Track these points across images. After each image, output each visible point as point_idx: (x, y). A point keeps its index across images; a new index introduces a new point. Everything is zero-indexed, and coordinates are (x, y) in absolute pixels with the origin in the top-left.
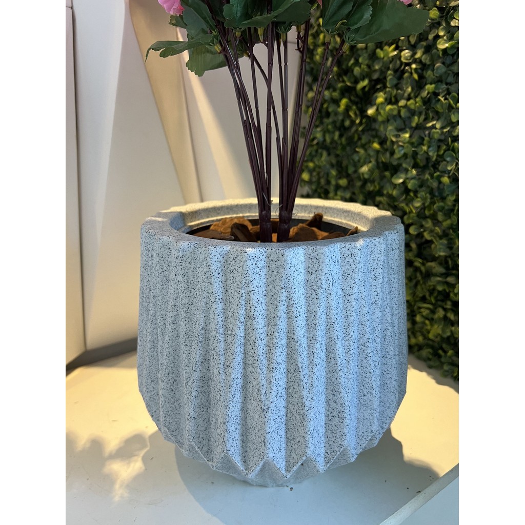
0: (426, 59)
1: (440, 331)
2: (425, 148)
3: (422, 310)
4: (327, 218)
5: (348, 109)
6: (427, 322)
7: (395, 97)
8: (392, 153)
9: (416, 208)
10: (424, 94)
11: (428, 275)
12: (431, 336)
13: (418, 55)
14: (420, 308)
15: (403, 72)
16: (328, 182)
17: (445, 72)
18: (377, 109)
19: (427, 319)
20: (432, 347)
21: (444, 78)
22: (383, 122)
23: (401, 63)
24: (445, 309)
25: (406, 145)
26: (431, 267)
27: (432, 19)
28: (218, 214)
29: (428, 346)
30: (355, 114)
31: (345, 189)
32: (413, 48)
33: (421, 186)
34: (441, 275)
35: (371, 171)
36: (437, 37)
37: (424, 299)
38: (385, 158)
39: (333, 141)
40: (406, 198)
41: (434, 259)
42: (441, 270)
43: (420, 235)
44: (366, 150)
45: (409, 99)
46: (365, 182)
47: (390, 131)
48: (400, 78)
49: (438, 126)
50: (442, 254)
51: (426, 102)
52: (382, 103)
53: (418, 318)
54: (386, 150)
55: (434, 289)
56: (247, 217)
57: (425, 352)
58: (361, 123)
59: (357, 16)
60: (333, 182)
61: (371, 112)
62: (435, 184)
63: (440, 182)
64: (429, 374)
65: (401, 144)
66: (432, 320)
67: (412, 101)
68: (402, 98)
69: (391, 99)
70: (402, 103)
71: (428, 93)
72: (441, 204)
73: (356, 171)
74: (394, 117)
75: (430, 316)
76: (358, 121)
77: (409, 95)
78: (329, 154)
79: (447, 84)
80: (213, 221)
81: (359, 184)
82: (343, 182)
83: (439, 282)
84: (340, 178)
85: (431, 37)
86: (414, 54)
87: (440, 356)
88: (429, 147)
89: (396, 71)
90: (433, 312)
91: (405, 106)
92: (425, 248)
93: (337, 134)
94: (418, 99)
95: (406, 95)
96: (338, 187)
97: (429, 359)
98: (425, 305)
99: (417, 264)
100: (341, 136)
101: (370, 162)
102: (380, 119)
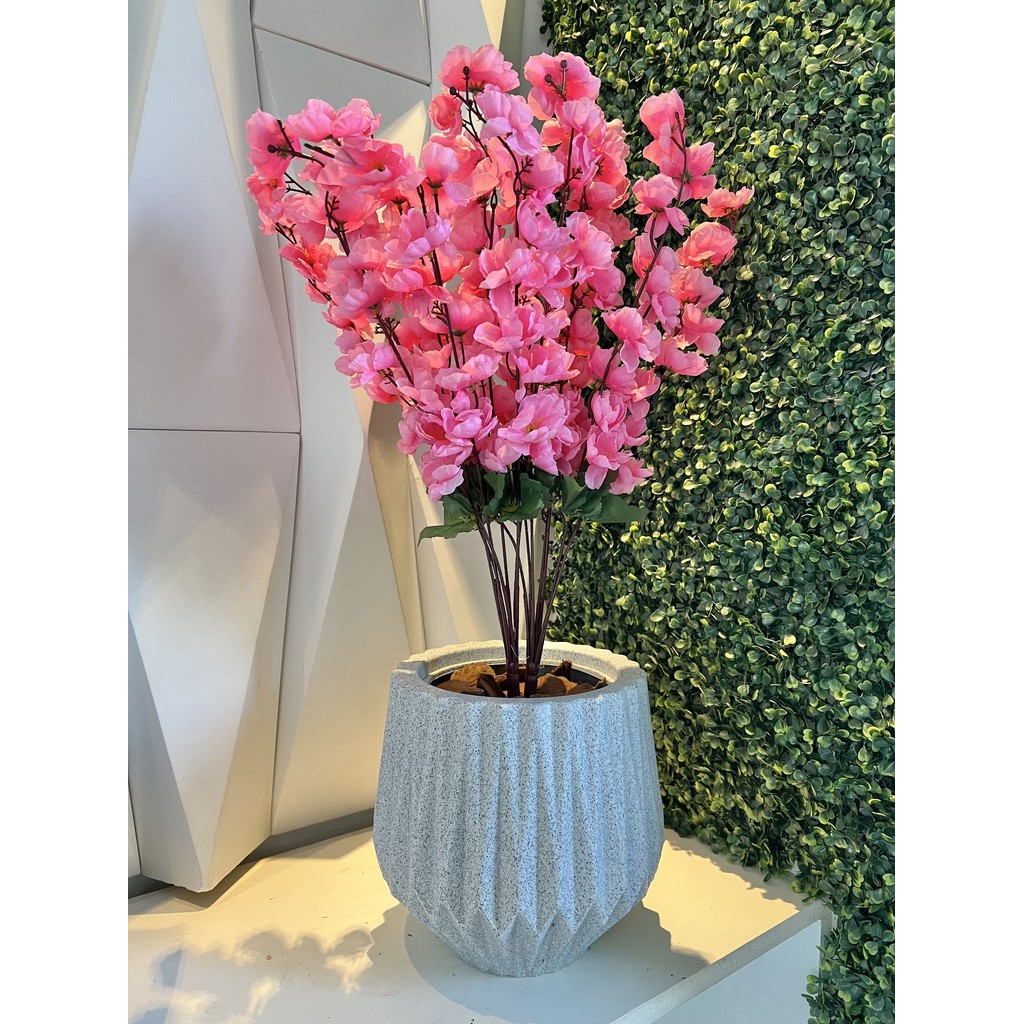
0: (675, 495)
1: (722, 802)
2: (682, 585)
3: (700, 775)
4: (576, 665)
5: (600, 531)
6: (708, 790)
7: (649, 526)
8: (650, 586)
9: (679, 651)
10: (677, 529)
11: (700, 729)
12: (712, 809)
13: (668, 490)
14: (697, 772)
15: (655, 502)
16: (582, 611)
17: (695, 511)
18: (631, 537)
19: (707, 787)
20: (717, 825)
21: (694, 517)
22: (639, 550)
23: (653, 495)
24: (724, 773)
25: (663, 579)
26: (702, 719)
27: (678, 458)
28: (459, 661)
29: (711, 822)
30: (608, 538)
31: (603, 619)
32: (663, 481)
33: (684, 625)
34: (714, 730)
35: (630, 603)
36: (684, 477)
37: (700, 761)
38: (643, 590)
39: (584, 563)
40: (668, 637)
41: (705, 710)
42: (713, 724)
43: (687, 681)
44: (621, 577)
45: (662, 531)
46: (624, 614)
47: (645, 563)
48: (653, 507)
49: (693, 564)
50: (710, 704)
51: (678, 536)
52: (636, 531)
53: (697, 786)
54: (645, 581)
55: (709, 747)
56: (490, 662)
57: (709, 831)
58: (615, 548)
59: (590, 508)
60: (588, 612)
61: (625, 538)
62: (696, 626)
63: (700, 624)
64: (713, 860)
65: (658, 577)
66: (711, 787)
67: (665, 535)
68: (656, 530)
69: (644, 527)
70: (656, 535)
71: (681, 529)
72: (705, 647)
73: (613, 600)
74: (649, 547)
75: (709, 783)
76: (611, 546)
77: (662, 527)
78: (581, 577)
79: (698, 522)
80: (454, 669)
81: (617, 616)
82: (599, 612)
83: (711, 738)
84: (596, 607)
85: (678, 475)
86: (664, 488)
87: (724, 836)
88: (686, 584)
89: (647, 501)
90: (712, 778)
91: (659, 538)
92: (693, 698)
93: (589, 555)
94: (671, 534)
95: (659, 527)
96: (593, 617)
97: (714, 840)
98: (701, 768)
99: (687, 716)
100: (594, 558)
101: (628, 593)
102: (635, 547)
